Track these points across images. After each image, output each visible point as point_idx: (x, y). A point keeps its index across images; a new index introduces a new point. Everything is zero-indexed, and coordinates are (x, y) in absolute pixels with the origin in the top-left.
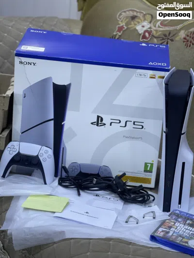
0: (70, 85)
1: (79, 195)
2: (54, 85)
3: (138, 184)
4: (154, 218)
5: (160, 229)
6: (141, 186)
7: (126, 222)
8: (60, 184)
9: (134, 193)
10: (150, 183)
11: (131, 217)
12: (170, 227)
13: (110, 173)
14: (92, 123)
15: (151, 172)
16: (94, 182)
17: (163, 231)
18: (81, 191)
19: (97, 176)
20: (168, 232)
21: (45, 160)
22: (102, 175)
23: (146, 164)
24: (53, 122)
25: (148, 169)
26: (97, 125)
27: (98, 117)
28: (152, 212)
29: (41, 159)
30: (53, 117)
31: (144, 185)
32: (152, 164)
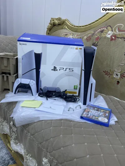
0: (41, 53)
1: (47, 99)
2: (35, 53)
3: (71, 94)
4: (81, 108)
5: (84, 113)
6: (73, 95)
7: (69, 111)
8: (39, 95)
9: (70, 98)
10: (76, 94)
11: (70, 108)
12: (88, 112)
13: (60, 90)
14: (52, 70)
15: (77, 89)
16: (54, 94)
17: (86, 114)
18: (48, 98)
19: (55, 92)
20: (88, 114)
21: (32, 86)
22: (57, 91)
23: (75, 86)
24: (35, 70)
25: (76, 88)
26: (54, 70)
27: (54, 67)
28: (79, 105)
29: (30, 85)
30: (35, 68)
31: (74, 95)
32: (77, 86)
